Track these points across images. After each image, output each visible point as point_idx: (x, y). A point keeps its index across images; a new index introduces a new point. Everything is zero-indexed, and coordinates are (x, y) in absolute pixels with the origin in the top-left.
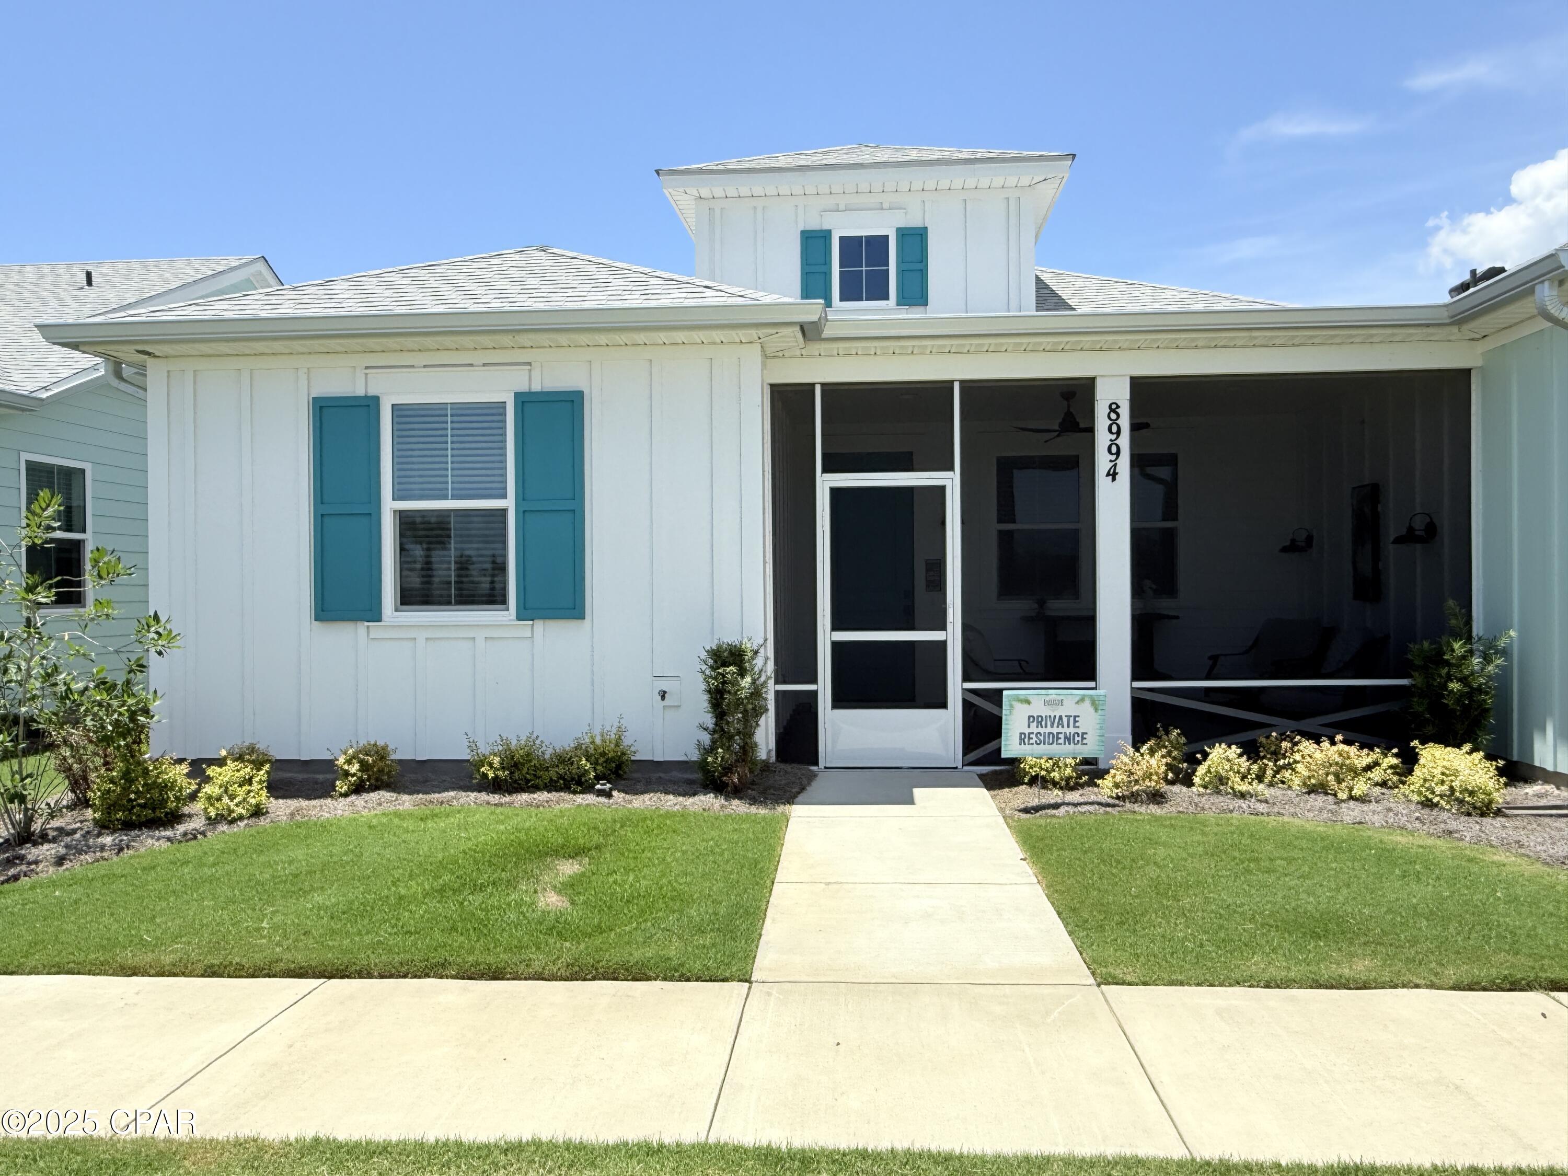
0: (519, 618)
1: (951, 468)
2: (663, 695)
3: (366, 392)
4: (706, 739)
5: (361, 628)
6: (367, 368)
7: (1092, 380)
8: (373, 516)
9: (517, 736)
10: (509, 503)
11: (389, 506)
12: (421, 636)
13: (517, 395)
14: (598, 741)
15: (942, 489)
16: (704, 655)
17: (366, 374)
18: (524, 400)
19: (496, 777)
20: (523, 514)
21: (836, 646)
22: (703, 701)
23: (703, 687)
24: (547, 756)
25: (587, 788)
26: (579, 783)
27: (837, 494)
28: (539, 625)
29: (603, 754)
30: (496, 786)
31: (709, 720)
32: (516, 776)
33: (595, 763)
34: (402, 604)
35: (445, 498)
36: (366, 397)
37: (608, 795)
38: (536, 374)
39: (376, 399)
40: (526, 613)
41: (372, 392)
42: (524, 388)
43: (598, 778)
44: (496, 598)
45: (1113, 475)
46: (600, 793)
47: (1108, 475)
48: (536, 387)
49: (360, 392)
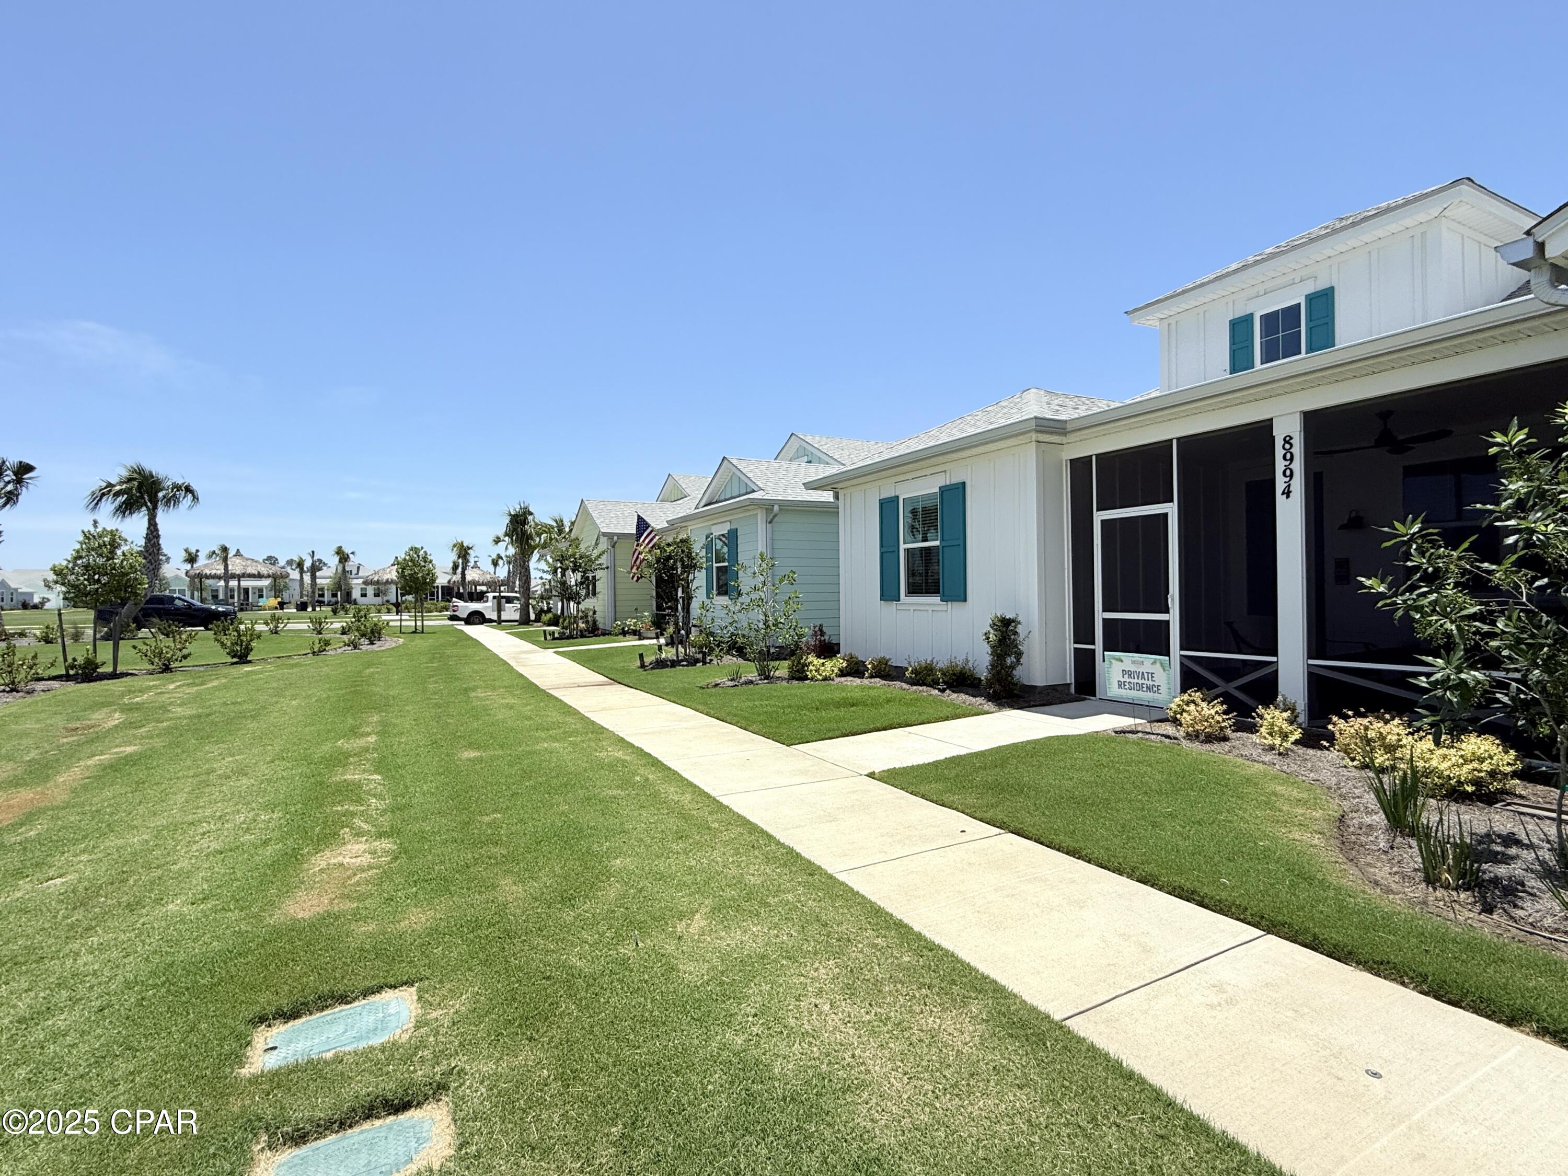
0: (942, 600)
1: (1171, 500)
6: (896, 483)
7: (1271, 420)
8: (898, 552)
10: (939, 543)
11: (902, 547)
12: (912, 608)
13: (941, 489)
15: (1166, 515)
17: (896, 486)
19: (911, 676)
20: (943, 548)
27: (1105, 524)
28: (950, 604)
32: (918, 678)
34: (908, 593)
36: (895, 497)
38: (948, 476)
39: (898, 497)
40: (946, 598)
41: (897, 494)
42: (942, 484)
45: (1287, 493)
47: (1283, 493)
48: (948, 483)
49: (893, 494)
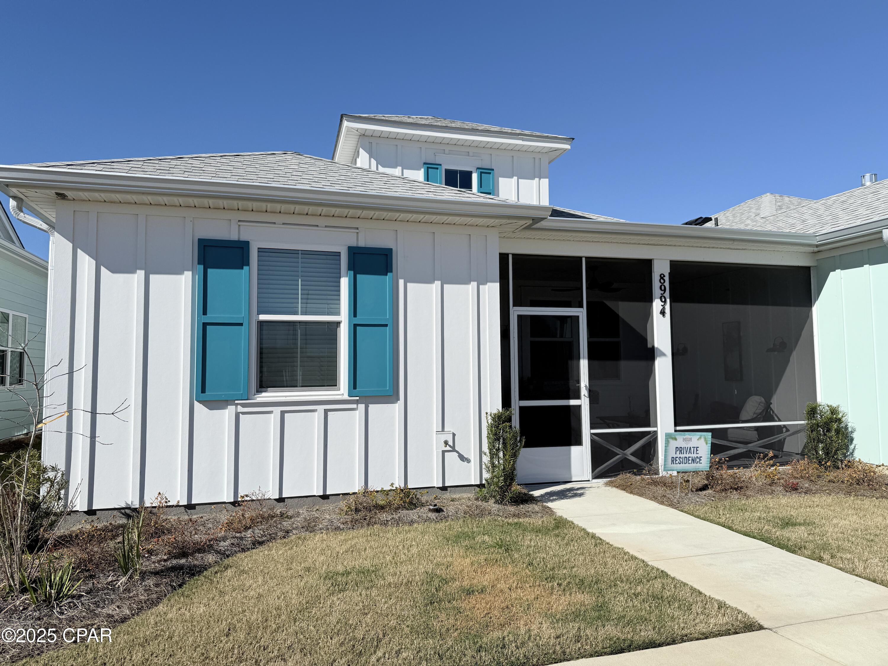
0: (350, 395)
1: (581, 306)
2: (447, 444)
3: (239, 238)
5: (232, 404)
6: (239, 221)
7: (651, 260)
8: (243, 325)
10: (342, 318)
11: (255, 318)
12: (277, 409)
13: (349, 248)
15: (577, 318)
17: (239, 226)
18: (354, 252)
20: (353, 326)
21: (522, 409)
27: (520, 318)
28: (362, 400)
34: (261, 387)
35: (296, 313)
36: (239, 242)
38: (362, 235)
39: (247, 243)
40: (355, 392)
41: (243, 238)
42: (354, 244)
45: (662, 313)
47: (660, 312)
48: (362, 244)
49: (234, 237)
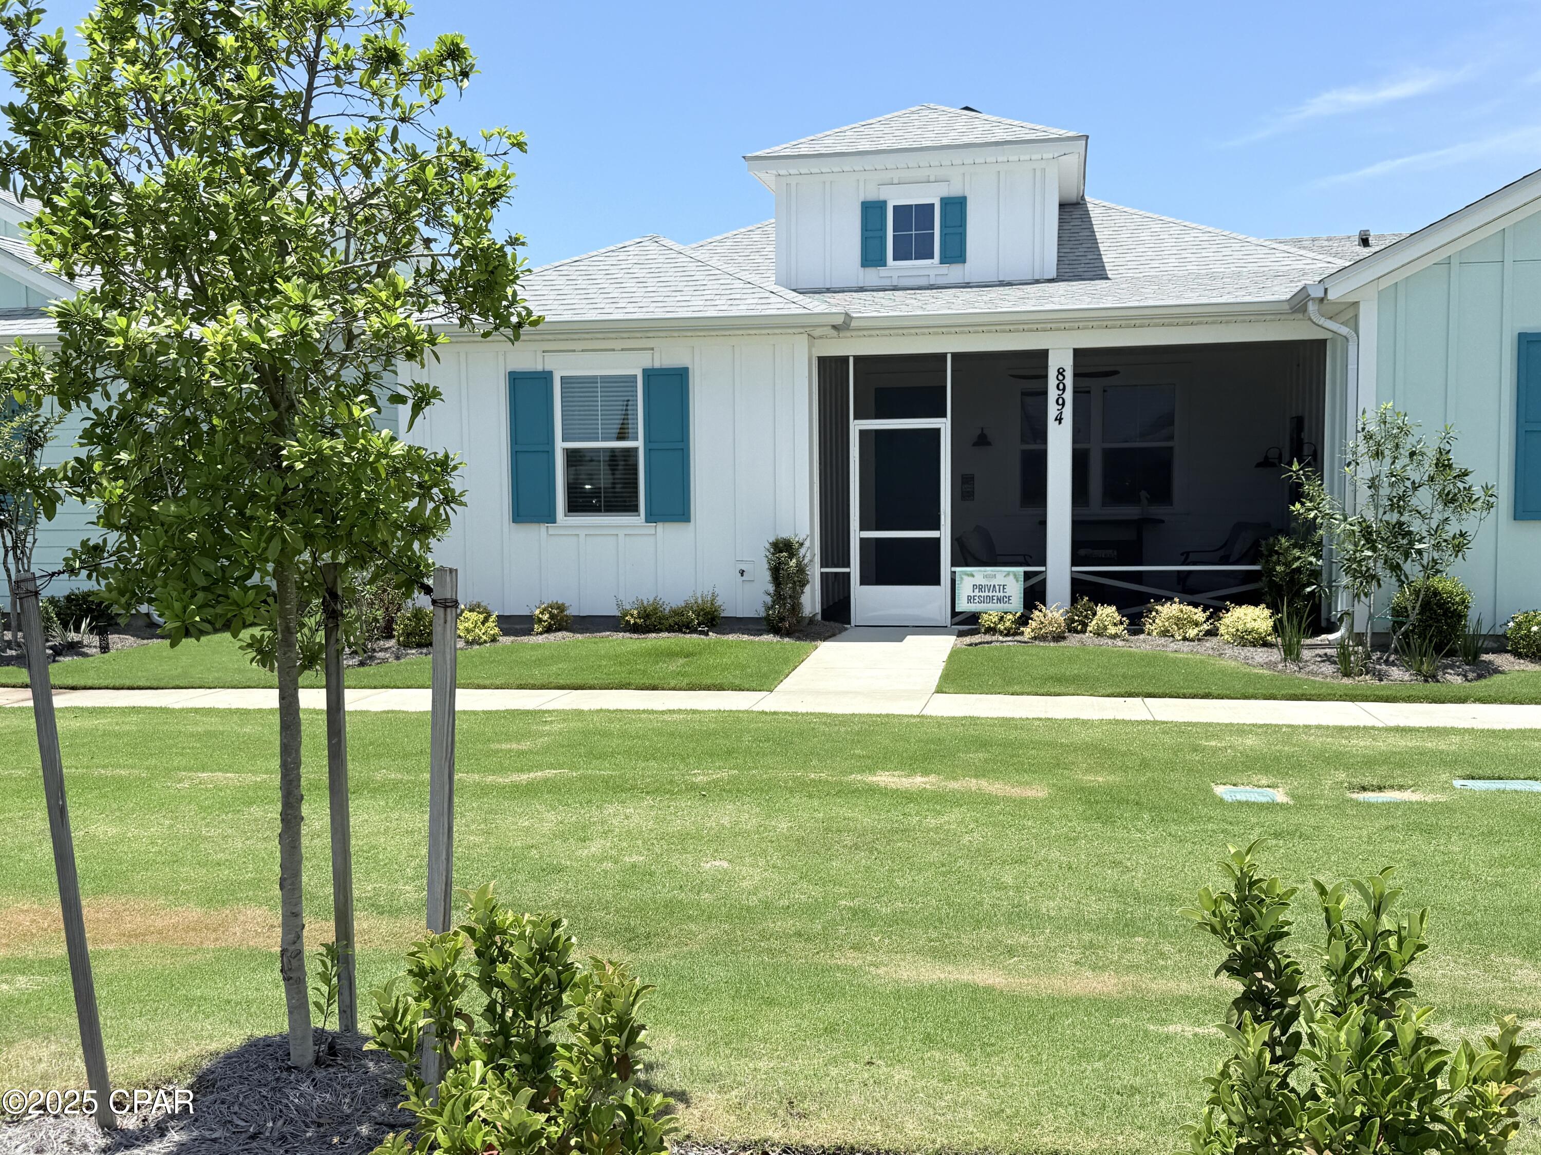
0: (647, 521)
1: (945, 416)
2: (742, 573)
3: (544, 368)
4: (769, 600)
5: (543, 527)
6: (544, 352)
7: (1047, 351)
8: (551, 453)
9: (647, 596)
10: (639, 444)
11: (560, 446)
12: (582, 533)
13: (645, 371)
14: (700, 601)
15: (938, 431)
16: (768, 546)
17: (544, 356)
18: (650, 375)
19: (635, 623)
20: (648, 451)
21: (864, 539)
22: (767, 576)
23: (767, 566)
24: (667, 611)
25: (694, 631)
26: (688, 627)
27: (863, 433)
28: (660, 526)
29: (703, 610)
30: (635, 629)
31: (771, 588)
32: (648, 623)
33: (698, 615)
34: (570, 511)
35: (596, 439)
36: (544, 372)
37: (707, 635)
38: (657, 356)
39: (550, 373)
40: (652, 517)
41: (547, 368)
42: (648, 365)
43: (699, 624)
44: (630, 507)
45: (1059, 420)
46: (702, 633)
47: (1056, 419)
48: (657, 365)
49: (539, 368)
